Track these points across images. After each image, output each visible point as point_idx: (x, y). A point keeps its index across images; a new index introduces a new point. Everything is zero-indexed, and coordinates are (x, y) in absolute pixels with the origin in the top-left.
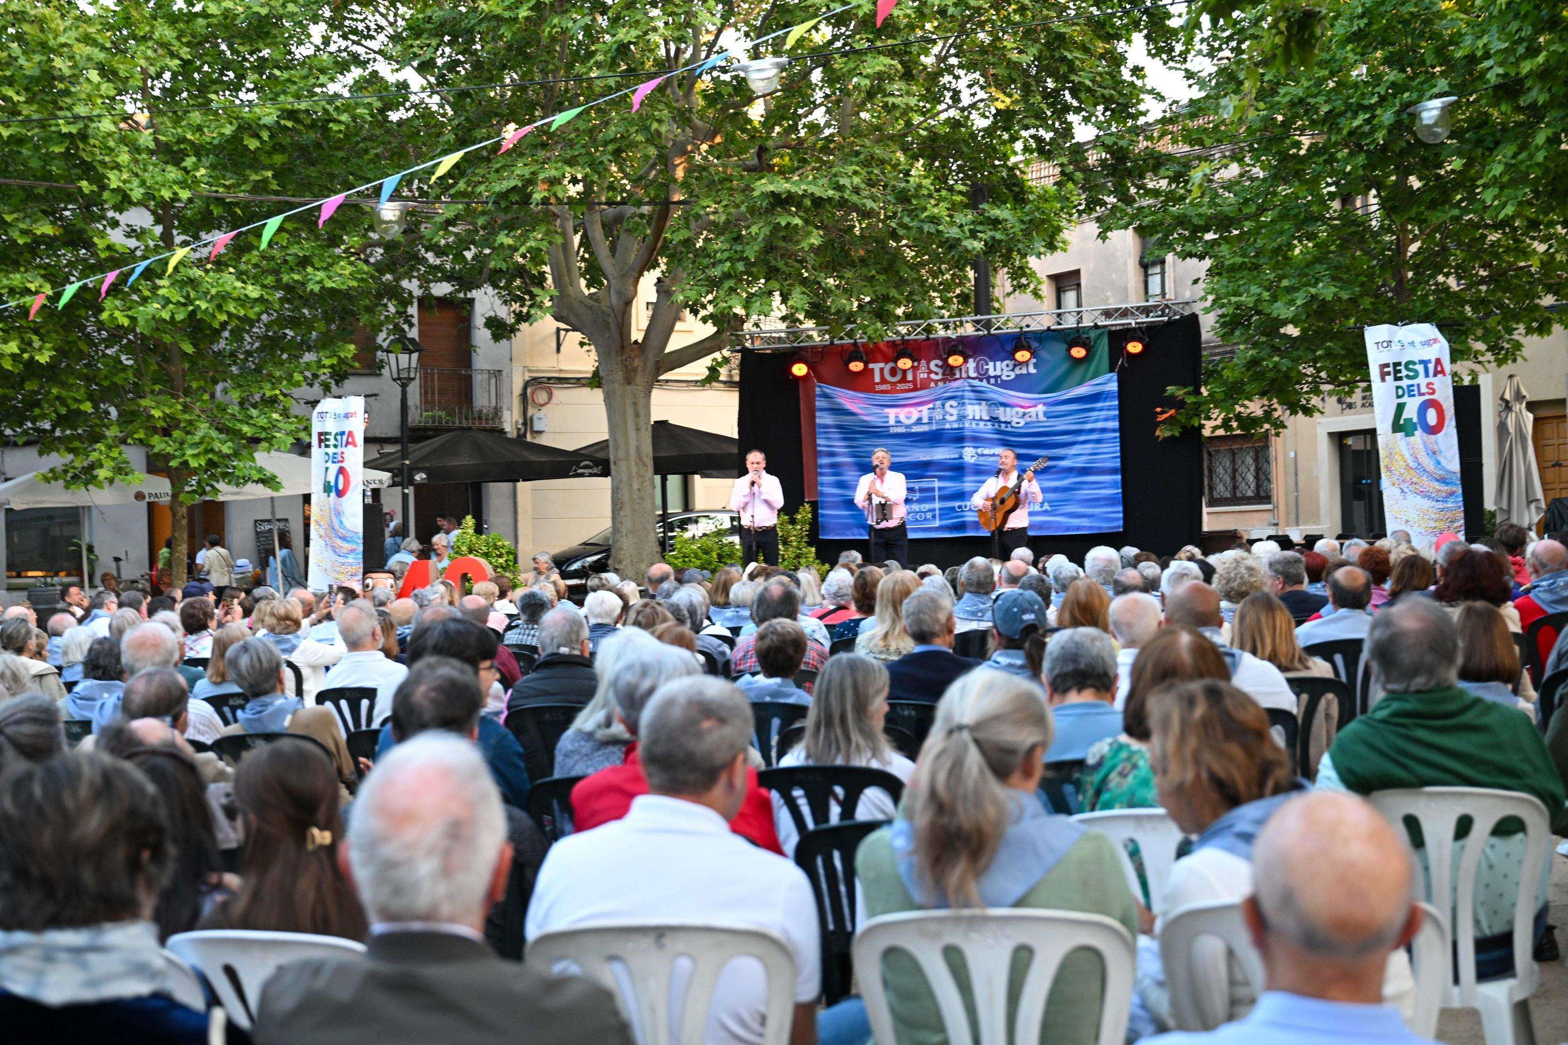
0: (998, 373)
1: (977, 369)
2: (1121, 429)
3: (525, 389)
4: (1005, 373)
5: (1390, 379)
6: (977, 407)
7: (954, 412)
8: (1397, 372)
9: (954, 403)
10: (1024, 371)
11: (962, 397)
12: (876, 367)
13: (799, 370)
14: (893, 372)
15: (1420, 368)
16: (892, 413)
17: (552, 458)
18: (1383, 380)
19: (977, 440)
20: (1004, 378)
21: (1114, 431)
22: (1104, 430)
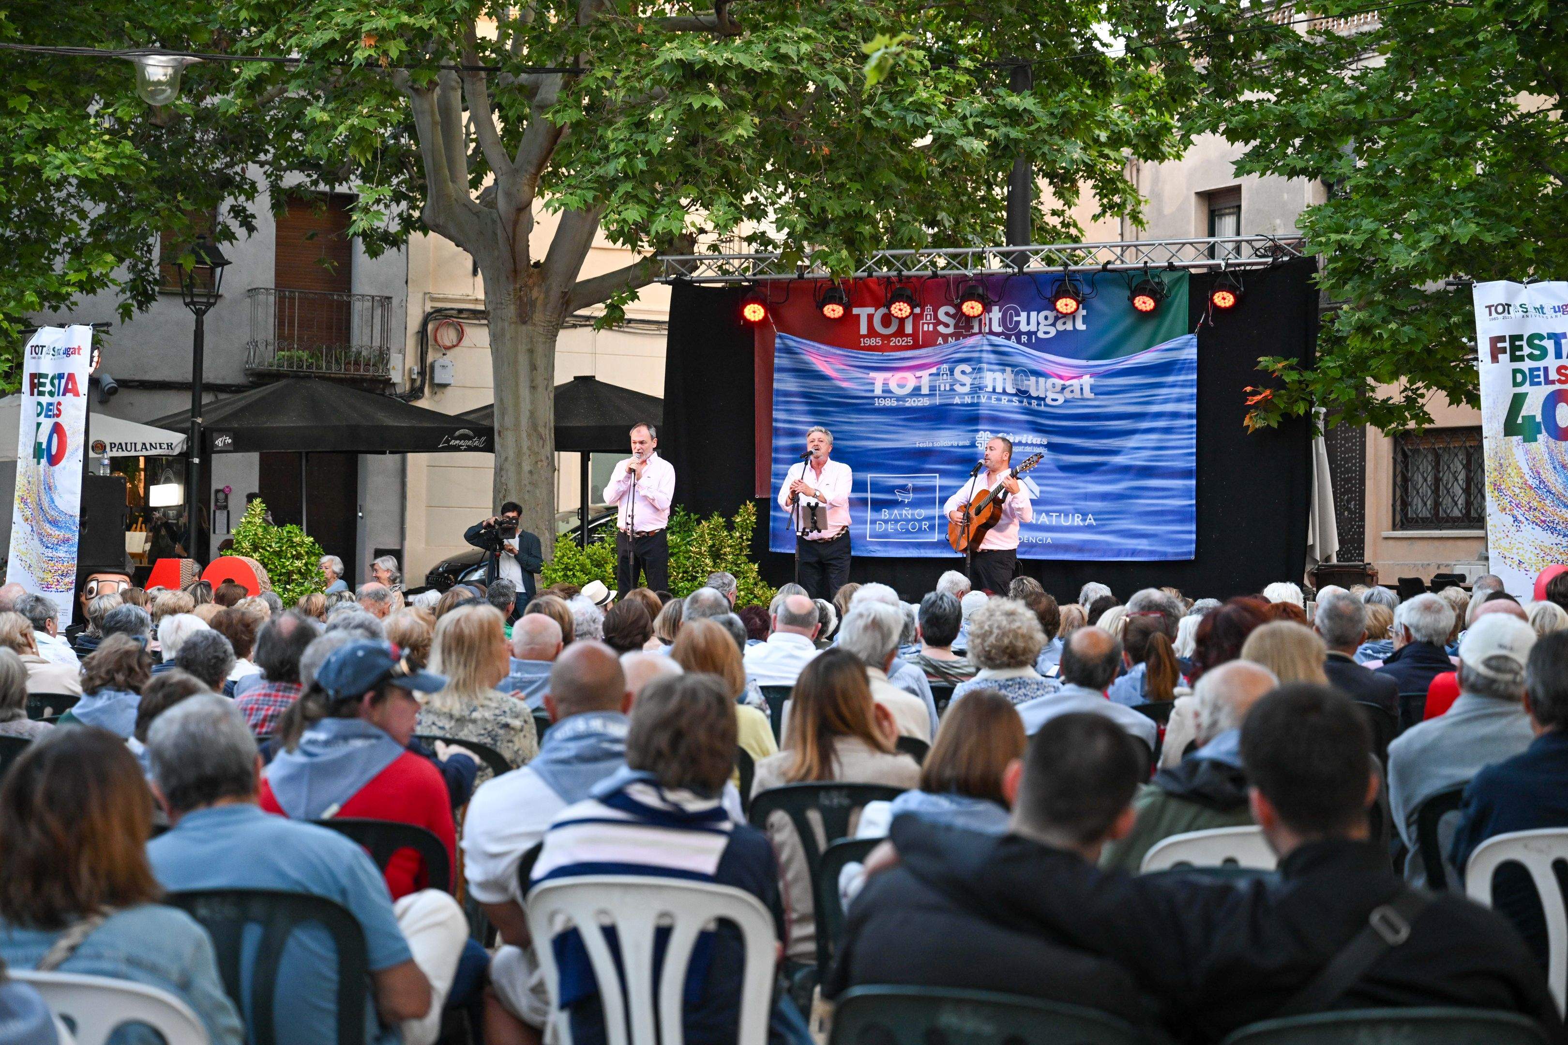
0: (1034, 327)
1: (1003, 322)
2: (1200, 415)
3: (425, 324)
4: (1042, 328)
5: (1504, 358)
6: (999, 376)
7: (967, 380)
8: (1514, 348)
9: (968, 368)
10: (1069, 327)
11: (979, 361)
12: (863, 312)
13: (754, 312)
14: (887, 320)
15: (1549, 345)
16: (879, 379)
17: (415, 423)
18: (1495, 359)
19: (997, 421)
20: (1040, 335)
21: (1189, 416)
22: (1175, 415)
